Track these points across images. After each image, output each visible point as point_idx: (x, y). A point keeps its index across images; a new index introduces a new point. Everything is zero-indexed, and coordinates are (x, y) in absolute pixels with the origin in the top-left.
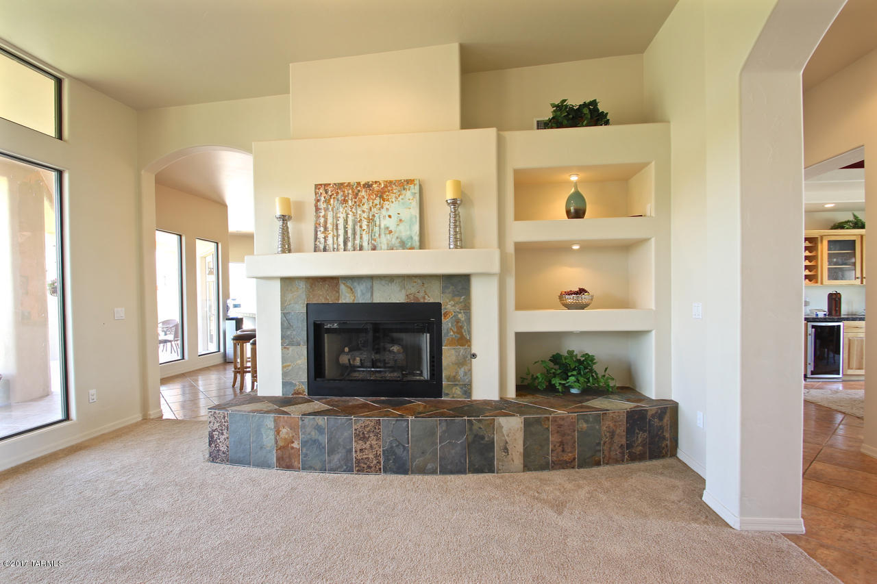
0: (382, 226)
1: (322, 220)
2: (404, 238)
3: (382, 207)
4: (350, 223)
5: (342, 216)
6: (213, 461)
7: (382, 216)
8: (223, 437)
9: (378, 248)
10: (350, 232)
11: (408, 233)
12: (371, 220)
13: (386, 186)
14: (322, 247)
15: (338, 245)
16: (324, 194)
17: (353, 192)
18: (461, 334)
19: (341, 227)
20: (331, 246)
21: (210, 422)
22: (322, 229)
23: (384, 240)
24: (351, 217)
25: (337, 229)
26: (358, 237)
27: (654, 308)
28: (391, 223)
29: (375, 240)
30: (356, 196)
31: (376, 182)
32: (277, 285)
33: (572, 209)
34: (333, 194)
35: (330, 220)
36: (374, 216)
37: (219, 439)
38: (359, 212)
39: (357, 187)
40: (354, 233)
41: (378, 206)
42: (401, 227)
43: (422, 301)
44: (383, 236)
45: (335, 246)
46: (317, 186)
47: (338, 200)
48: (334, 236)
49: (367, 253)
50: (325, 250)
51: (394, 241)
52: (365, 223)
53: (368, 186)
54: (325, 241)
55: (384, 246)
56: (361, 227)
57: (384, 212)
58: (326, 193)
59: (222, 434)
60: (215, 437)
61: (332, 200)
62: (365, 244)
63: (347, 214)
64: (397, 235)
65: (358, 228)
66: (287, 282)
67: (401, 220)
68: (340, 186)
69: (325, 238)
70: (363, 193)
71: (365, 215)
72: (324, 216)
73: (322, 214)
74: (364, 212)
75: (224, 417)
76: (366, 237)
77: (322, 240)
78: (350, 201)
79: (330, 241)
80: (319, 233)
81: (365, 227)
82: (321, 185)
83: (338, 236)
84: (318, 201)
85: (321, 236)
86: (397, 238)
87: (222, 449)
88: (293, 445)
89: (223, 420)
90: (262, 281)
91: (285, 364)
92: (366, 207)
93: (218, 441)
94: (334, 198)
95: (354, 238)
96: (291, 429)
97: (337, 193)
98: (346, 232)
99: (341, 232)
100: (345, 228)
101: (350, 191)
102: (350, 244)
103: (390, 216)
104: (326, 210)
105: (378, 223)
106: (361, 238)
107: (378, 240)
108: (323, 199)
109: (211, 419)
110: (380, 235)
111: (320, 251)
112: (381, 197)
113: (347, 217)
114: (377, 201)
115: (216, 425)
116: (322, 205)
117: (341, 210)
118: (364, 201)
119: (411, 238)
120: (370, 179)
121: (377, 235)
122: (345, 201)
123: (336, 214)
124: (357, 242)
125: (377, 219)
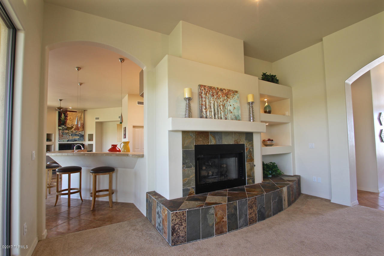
0: (228, 109)
1: (204, 103)
2: (236, 116)
3: (227, 101)
4: (216, 106)
5: (212, 102)
6: (175, 245)
7: (228, 105)
8: (182, 227)
9: (228, 119)
10: (216, 110)
11: (237, 114)
12: (224, 106)
13: (228, 92)
14: (205, 116)
15: (212, 116)
16: (204, 91)
17: (216, 91)
18: (251, 157)
19: (212, 107)
20: (209, 116)
21: (173, 220)
22: (204, 107)
23: (229, 116)
24: (216, 104)
25: (211, 108)
26: (219, 113)
27: (291, 145)
28: (231, 108)
29: (226, 115)
30: (217, 94)
31: (224, 89)
32: (180, 135)
33: (268, 110)
34: (208, 91)
35: (207, 104)
36: (225, 104)
37: (179, 229)
38: (219, 102)
39: (217, 90)
40: (218, 111)
41: (226, 100)
42: (235, 111)
43: (239, 143)
44: (229, 113)
45: (211, 116)
46: (200, 86)
47: (210, 94)
48: (210, 111)
49: (223, 120)
50: (206, 118)
51: (233, 117)
52: (222, 107)
53: (221, 90)
54: (206, 113)
55: (230, 119)
56: (220, 108)
57: (228, 102)
58: (205, 90)
59: (182, 225)
60: (176, 228)
61: (207, 94)
62: (222, 117)
63: (215, 102)
64: (233, 114)
65: (219, 109)
66: (185, 133)
67: (234, 108)
68: (211, 88)
69: (206, 112)
70: (220, 93)
71: (221, 103)
72: (205, 101)
73: (204, 100)
74: (221, 102)
75: (183, 214)
76: (222, 114)
77: (205, 113)
78: (215, 96)
79: (208, 114)
80: (203, 109)
81: (222, 109)
82: (202, 85)
83: (211, 112)
84: (202, 93)
85: (204, 111)
86: (234, 115)
87: (181, 235)
88: (224, 220)
89: (182, 216)
90: (172, 132)
91: (184, 179)
92: (221, 100)
93: (179, 230)
94: (208, 93)
95: (218, 113)
96: (223, 211)
97: (210, 91)
98: (214, 110)
99: (213, 110)
100: (214, 108)
101: (215, 91)
102: (216, 116)
103: (231, 105)
104: (205, 98)
105: (226, 107)
106: (221, 114)
107: (227, 115)
108: (204, 93)
109: (174, 218)
110: (228, 113)
111: (204, 118)
112: (227, 96)
113: (214, 103)
114: (225, 98)
115: (177, 221)
116: (204, 96)
117: (212, 99)
118: (221, 96)
119: (239, 116)
120: (223, 87)
121: (227, 113)
122: (213, 95)
123: (210, 101)
124: (219, 115)
125: (226, 105)
